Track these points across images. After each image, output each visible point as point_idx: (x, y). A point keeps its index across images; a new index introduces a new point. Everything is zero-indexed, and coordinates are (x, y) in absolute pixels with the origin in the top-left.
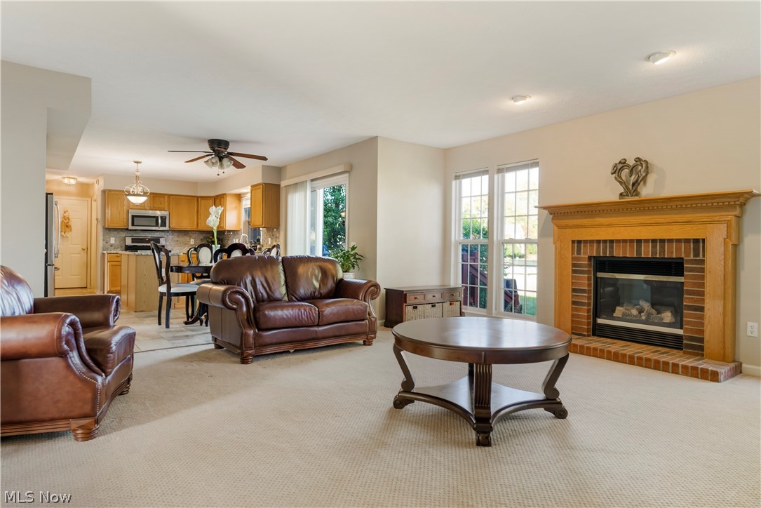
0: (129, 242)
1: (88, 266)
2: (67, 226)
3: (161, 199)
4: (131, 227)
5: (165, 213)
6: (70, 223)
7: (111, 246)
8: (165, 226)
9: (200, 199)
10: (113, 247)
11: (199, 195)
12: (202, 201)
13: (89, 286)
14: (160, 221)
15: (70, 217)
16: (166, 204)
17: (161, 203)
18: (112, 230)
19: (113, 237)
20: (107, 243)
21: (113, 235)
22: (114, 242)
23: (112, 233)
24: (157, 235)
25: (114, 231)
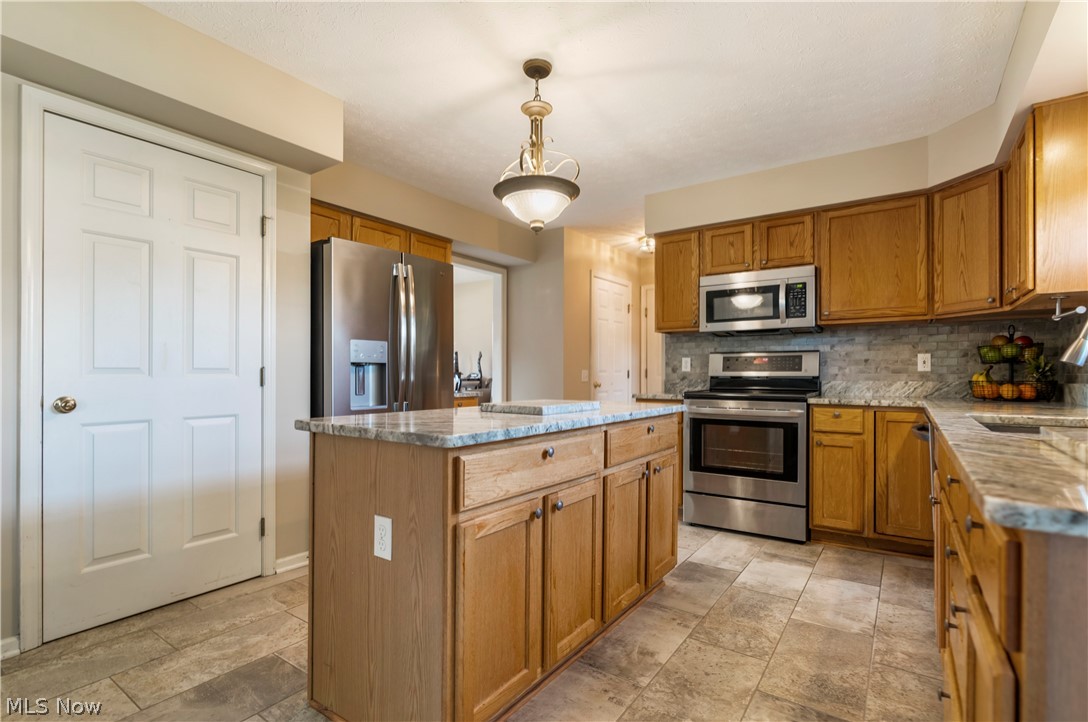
0: (717, 368)
3: (794, 229)
5: (802, 274)
7: (683, 378)
8: (803, 314)
10: (686, 382)
12: (950, 203)
14: (782, 301)
16: (809, 243)
17: (792, 244)
18: (684, 339)
19: (686, 356)
20: (674, 370)
21: (686, 352)
22: (688, 369)
23: (686, 345)
24: (798, 345)
25: (690, 341)
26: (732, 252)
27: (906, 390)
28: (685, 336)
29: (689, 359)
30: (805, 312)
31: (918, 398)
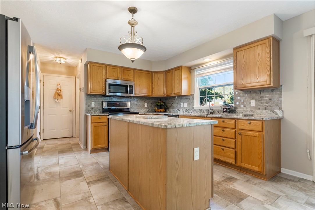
0: (105, 105)
1: (73, 122)
2: (59, 95)
3: (129, 72)
4: (108, 94)
5: (132, 83)
6: (61, 93)
7: (92, 109)
9: (153, 73)
10: (93, 110)
11: (153, 70)
12: (156, 75)
13: (74, 136)
14: (129, 89)
15: (61, 89)
16: (132, 76)
17: (128, 75)
18: (92, 96)
19: (93, 102)
20: (89, 106)
21: (93, 100)
22: (94, 106)
23: (93, 98)
24: (124, 100)
25: (94, 97)
26: (114, 74)
27: (144, 111)
28: (92, 95)
29: (94, 103)
30: (132, 93)
31: (145, 112)
